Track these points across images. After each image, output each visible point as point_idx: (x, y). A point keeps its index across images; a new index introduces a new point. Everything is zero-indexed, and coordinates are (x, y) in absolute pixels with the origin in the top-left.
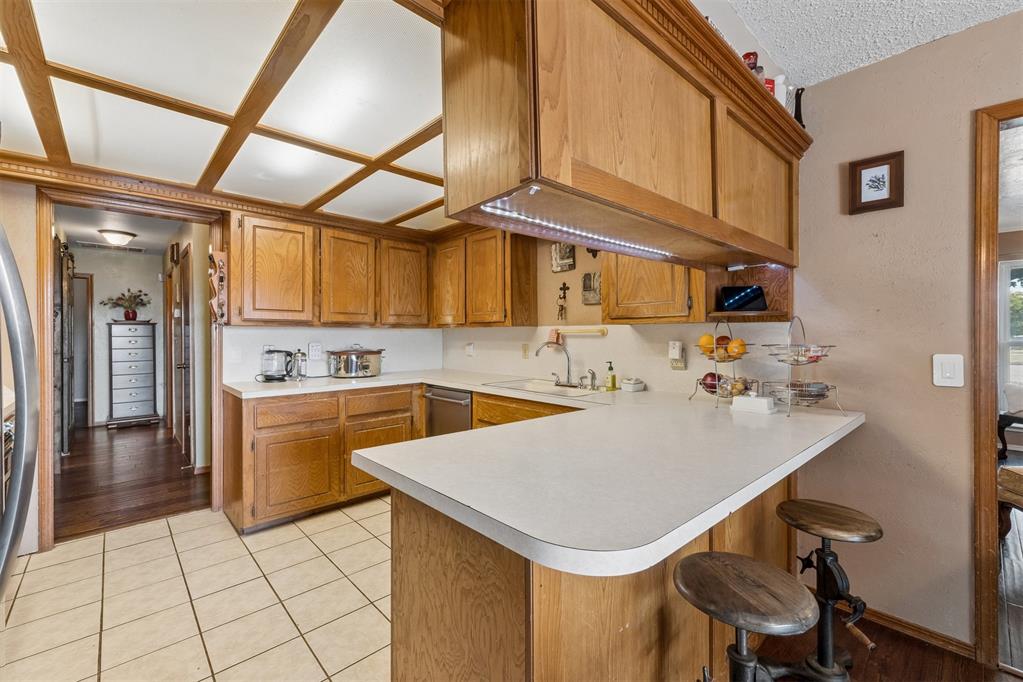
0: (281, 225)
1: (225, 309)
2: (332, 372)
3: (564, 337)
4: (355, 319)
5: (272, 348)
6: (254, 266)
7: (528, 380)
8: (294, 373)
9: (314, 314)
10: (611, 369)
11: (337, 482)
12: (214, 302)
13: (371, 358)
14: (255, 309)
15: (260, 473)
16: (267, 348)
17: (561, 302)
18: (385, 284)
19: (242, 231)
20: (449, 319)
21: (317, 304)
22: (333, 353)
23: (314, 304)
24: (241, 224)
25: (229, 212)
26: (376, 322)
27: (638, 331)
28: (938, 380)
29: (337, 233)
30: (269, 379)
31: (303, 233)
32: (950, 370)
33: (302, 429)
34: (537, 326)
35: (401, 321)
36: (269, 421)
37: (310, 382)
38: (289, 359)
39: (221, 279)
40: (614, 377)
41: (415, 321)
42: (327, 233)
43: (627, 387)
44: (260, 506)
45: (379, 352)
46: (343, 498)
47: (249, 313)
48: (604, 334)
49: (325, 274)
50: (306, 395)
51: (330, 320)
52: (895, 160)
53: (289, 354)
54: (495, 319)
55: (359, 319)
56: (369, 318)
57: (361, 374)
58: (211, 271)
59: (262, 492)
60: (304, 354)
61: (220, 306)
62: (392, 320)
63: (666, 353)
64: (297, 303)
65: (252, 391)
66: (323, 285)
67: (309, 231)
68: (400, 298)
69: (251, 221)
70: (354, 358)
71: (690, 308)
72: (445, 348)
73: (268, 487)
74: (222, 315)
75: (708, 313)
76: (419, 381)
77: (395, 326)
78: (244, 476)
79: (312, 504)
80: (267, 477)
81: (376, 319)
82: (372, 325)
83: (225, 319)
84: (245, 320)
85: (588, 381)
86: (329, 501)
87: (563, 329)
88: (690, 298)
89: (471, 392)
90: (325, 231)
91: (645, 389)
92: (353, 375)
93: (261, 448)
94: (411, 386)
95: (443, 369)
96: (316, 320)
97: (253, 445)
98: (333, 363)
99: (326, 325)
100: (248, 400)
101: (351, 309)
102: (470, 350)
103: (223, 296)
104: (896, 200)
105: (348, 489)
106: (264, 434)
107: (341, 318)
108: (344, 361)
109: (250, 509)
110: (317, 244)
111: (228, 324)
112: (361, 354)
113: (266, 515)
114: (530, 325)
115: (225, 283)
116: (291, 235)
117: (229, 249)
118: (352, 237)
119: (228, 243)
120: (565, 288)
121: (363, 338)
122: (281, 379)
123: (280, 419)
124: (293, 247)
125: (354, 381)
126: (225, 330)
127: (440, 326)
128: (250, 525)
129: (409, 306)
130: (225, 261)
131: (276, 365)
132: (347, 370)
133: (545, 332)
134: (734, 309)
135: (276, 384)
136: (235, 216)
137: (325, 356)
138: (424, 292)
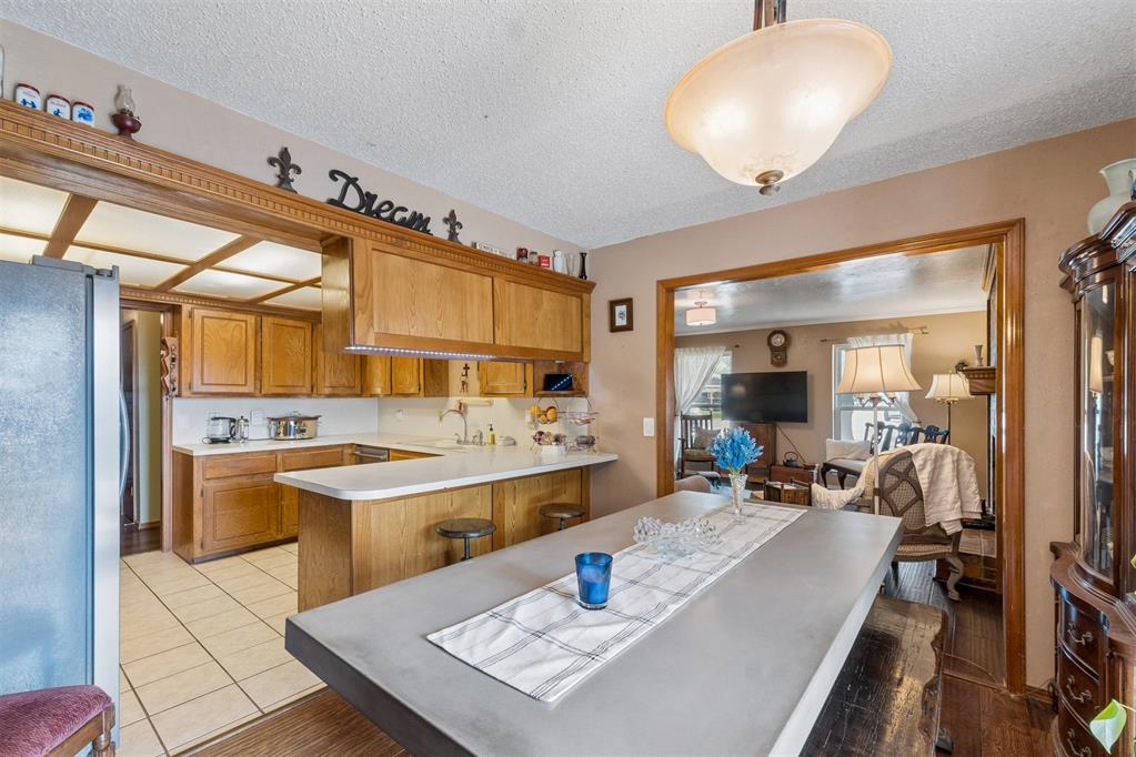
0: (227, 315)
1: (176, 384)
2: (273, 435)
3: (465, 406)
4: (292, 391)
5: (217, 416)
6: (202, 349)
7: (439, 440)
8: (238, 436)
9: (255, 388)
10: (491, 429)
11: (275, 523)
12: (167, 379)
13: (309, 423)
14: (203, 384)
15: (208, 515)
16: (212, 416)
17: (464, 378)
18: (321, 362)
19: (192, 322)
20: (378, 391)
21: (259, 379)
22: (273, 419)
23: (255, 379)
24: (191, 315)
25: (180, 306)
26: (313, 392)
27: (510, 401)
28: (645, 434)
29: (277, 320)
30: (214, 441)
31: (246, 321)
32: (649, 427)
33: (244, 480)
34: (448, 396)
35: (336, 391)
36: (216, 473)
37: (251, 443)
38: (232, 424)
39: (173, 360)
40: (493, 436)
41: (350, 391)
42: (268, 321)
43: (499, 442)
44: (209, 540)
45: (316, 418)
46: (280, 537)
47: (197, 387)
48: (491, 404)
49: (265, 355)
50: (247, 453)
51: (270, 392)
52: (628, 302)
53: (233, 420)
54: (412, 391)
55: (297, 390)
56: (307, 390)
57: (298, 436)
58: (163, 352)
59: (210, 530)
60: (246, 420)
61: (172, 382)
62: (327, 391)
63: (524, 417)
64: (241, 378)
65: (200, 450)
66: (264, 364)
67: (251, 319)
68: (335, 374)
69: (199, 313)
70: (292, 423)
71: (525, 388)
72: (380, 413)
73: (214, 525)
74: (174, 389)
75: (534, 392)
76: (351, 442)
77: (329, 396)
78: (195, 516)
79: (252, 541)
80: (214, 518)
81: (312, 390)
82: (309, 396)
83: (176, 392)
84: (194, 393)
85: (477, 440)
86: (267, 539)
87: (465, 400)
88: (525, 381)
89: (388, 449)
90: (264, 319)
91: (515, 443)
92: (292, 437)
93: (210, 494)
94: (343, 446)
95: (379, 433)
96: (257, 392)
97: (202, 493)
98: (274, 427)
99: (266, 396)
100: (198, 457)
101: (289, 383)
102: (400, 416)
103: (175, 374)
104: (629, 327)
105: (284, 529)
106: (212, 484)
107: (280, 391)
108: (282, 426)
109: (199, 543)
110: (259, 329)
111: (179, 396)
112: (299, 420)
113: (214, 546)
114: (442, 396)
115: (176, 363)
116: (235, 323)
117: (180, 335)
118: (290, 322)
119: (180, 330)
120: (466, 368)
121: (303, 406)
122: (226, 441)
123: (225, 472)
124: (236, 333)
125: (292, 442)
126: (175, 401)
127: (372, 396)
128: (199, 555)
129: (344, 380)
130: (176, 344)
131: (221, 430)
132: (285, 434)
133: (453, 402)
134: (563, 389)
135: (221, 445)
136: (186, 308)
137: (266, 422)
138: (358, 366)
